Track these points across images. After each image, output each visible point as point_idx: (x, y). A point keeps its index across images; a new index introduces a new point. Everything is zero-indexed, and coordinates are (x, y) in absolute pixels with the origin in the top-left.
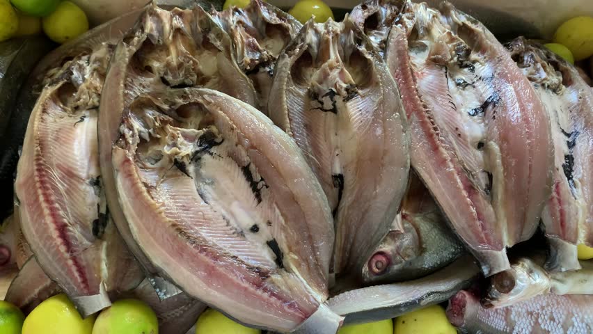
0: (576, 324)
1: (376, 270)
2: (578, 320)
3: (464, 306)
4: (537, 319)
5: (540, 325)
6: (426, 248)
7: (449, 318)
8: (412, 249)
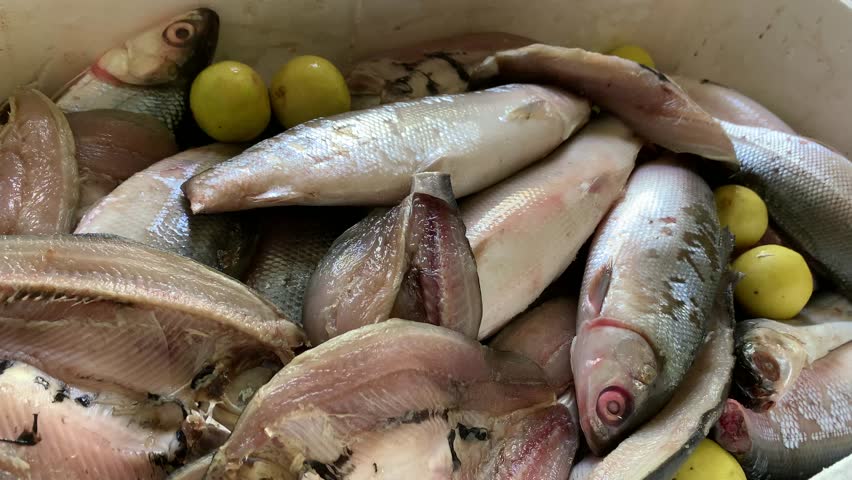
0: (834, 399)
1: (611, 417)
2: (834, 391)
3: (742, 419)
4: (797, 409)
5: (803, 416)
6: (664, 357)
7: (724, 447)
8: (649, 364)
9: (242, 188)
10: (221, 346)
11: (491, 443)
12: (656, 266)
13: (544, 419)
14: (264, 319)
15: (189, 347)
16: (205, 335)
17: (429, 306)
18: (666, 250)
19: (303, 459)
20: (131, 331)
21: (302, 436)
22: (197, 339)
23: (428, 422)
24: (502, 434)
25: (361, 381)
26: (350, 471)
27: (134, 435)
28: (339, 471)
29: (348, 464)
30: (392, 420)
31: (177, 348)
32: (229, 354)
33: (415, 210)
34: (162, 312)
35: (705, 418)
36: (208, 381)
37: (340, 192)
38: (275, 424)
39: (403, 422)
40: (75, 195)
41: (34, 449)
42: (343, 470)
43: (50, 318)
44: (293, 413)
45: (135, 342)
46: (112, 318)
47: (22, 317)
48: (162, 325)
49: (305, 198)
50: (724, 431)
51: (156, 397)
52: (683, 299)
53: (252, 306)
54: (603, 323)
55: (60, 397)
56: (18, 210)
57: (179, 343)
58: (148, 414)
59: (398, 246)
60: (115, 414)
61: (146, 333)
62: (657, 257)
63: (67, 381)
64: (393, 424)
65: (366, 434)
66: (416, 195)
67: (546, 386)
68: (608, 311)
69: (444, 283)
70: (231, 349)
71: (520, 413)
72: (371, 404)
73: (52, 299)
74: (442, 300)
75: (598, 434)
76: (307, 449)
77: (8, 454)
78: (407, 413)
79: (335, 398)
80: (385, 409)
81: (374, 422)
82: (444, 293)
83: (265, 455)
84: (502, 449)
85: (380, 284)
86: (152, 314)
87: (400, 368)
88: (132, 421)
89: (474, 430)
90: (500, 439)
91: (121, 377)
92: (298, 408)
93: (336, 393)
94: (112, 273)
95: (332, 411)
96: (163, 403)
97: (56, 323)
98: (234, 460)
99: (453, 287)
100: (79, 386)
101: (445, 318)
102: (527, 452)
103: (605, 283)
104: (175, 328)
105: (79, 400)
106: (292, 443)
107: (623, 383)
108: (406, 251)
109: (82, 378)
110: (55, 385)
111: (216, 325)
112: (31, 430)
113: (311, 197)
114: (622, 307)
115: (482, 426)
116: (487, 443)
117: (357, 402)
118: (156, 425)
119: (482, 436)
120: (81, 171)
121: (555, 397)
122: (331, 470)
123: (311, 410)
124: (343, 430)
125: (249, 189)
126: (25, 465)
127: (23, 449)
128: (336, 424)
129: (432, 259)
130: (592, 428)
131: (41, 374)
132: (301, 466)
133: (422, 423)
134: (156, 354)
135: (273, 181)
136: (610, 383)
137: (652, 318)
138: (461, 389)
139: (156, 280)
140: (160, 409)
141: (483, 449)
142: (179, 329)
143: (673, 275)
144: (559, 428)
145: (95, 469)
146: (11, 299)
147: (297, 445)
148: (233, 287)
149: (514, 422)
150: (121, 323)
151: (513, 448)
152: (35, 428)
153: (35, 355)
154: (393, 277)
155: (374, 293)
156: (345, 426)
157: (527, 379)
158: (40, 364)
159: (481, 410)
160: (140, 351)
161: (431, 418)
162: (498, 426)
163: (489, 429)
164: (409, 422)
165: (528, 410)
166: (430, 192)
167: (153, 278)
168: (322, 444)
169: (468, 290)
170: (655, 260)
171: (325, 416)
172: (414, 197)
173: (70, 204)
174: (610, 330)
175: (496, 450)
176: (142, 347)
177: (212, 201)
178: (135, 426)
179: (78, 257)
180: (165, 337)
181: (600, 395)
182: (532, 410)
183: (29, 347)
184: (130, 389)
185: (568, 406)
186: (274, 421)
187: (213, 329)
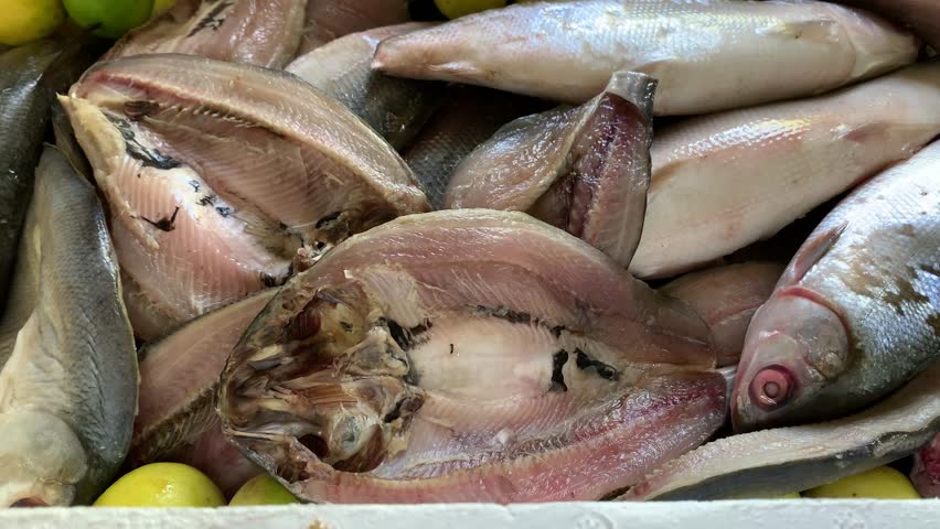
1: (765, 399)
6: (862, 351)
8: (837, 353)
9: (425, 54)
10: (354, 196)
11: (617, 385)
12: (905, 246)
13: (693, 383)
14: (395, 181)
15: (327, 190)
16: (341, 183)
17: (574, 213)
18: (928, 229)
19: (381, 314)
20: (278, 161)
21: (387, 292)
22: (333, 183)
23: (525, 326)
24: (634, 380)
25: (456, 258)
26: (423, 341)
27: (256, 254)
28: (413, 338)
29: (424, 335)
30: (482, 308)
31: (315, 189)
32: (359, 207)
33: (599, 111)
34: (308, 151)
35: (886, 437)
36: (331, 225)
37: (523, 76)
38: (358, 270)
39: (494, 315)
40: (295, 43)
41: (168, 234)
42: (417, 338)
43: (219, 135)
44: (377, 265)
45: (278, 173)
46: (264, 145)
47: (200, 129)
48: (305, 161)
49: (487, 78)
50: (923, 469)
51: (283, 226)
52: (930, 294)
53: (388, 165)
54: (799, 293)
55: (205, 201)
56: (237, 43)
57: (317, 185)
58: (274, 241)
59: (563, 143)
60: (246, 231)
61: (291, 166)
62: (912, 235)
63: (218, 192)
64: (482, 313)
65: (451, 312)
66: (607, 94)
67: (708, 347)
68: (812, 280)
69: (600, 194)
70: (363, 203)
71: (666, 368)
72: (462, 284)
73: (225, 118)
74: (590, 211)
75: (740, 413)
76: (389, 308)
77: (147, 231)
78: (501, 307)
79: (425, 266)
80: (476, 295)
81: (462, 305)
82: (595, 205)
83: (349, 300)
84: (627, 396)
85: (524, 176)
86: (298, 149)
87: (505, 259)
88: (260, 242)
89: (596, 363)
90: (629, 385)
91: (261, 201)
92: (385, 263)
93: (428, 262)
94: (277, 107)
95: (421, 280)
96: (289, 235)
97: (222, 139)
98: (309, 289)
99: (612, 201)
100: (224, 198)
101: (588, 231)
102: (655, 407)
103: (823, 249)
104: (316, 169)
105: (221, 210)
106: (375, 296)
107: (792, 364)
108: (570, 151)
109: (230, 192)
110: (205, 191)
111: (351, 175)
112: (169, 219)
113: (491, 76)
114: (833, 281)
115: (610, 364)
116: (613, 384)
117: (448, 279)
118: (279, 252)
119: (605, 373)
120: (307, 22)
121: (714, 363)
122: (405, 333)
123: (399, 269)
124: (430, 302)
125: (431, 57)
126: (156, 245)
127: (159, 231)
128: (422, 293)
129: (597, 167)
130: (736, 405)
131: (197, 178)
132: (376, 319)
133: (518, 324)
134: (296, 189)
135: (458, 53)
136: (776, 360)
137: (864, 302)
138: (589, 314)
139: (311, 121)
140: (287, 240)
141: (604, 388)
142: (320, 171)
143: (927, 263)
144: (707, 398)
145: (210, 268)
146: (196, 112)
147: (379, 299)
148: (378, 144)
149: (654, 374)
150: (271, 151)
151: (641, 400)
152: (173, 218)
153: (200, 163)
154: (544, 174)
155: (514, 184)
156: (433, 299)
157: (687, 335)
158: (202, 171)
159: (613, 346)
160: (283, 182)
161: (532, 325)
162: (631, 371)
163: (619, 370)
164: (500, 317)
165: (675, 368)
166: (623, 94)
167: (309, 118)
168: (405, 308)
169: (627, 210)
170: (907, 238)
171: (413, 281)
172: (604, 97)
173: (287, 50)
174: (804, 303)
175: (620, 394)
176: (285, 179)
177: (393, 62)
178: (259, 247)
179: (257, 86)
180: (306, 175)
181: (760, 371)
182: (681, 369)
183: (199, 156)
184: (268, 215)
185: (728, 378)
186: (357, 266)
187: (348, 177)
